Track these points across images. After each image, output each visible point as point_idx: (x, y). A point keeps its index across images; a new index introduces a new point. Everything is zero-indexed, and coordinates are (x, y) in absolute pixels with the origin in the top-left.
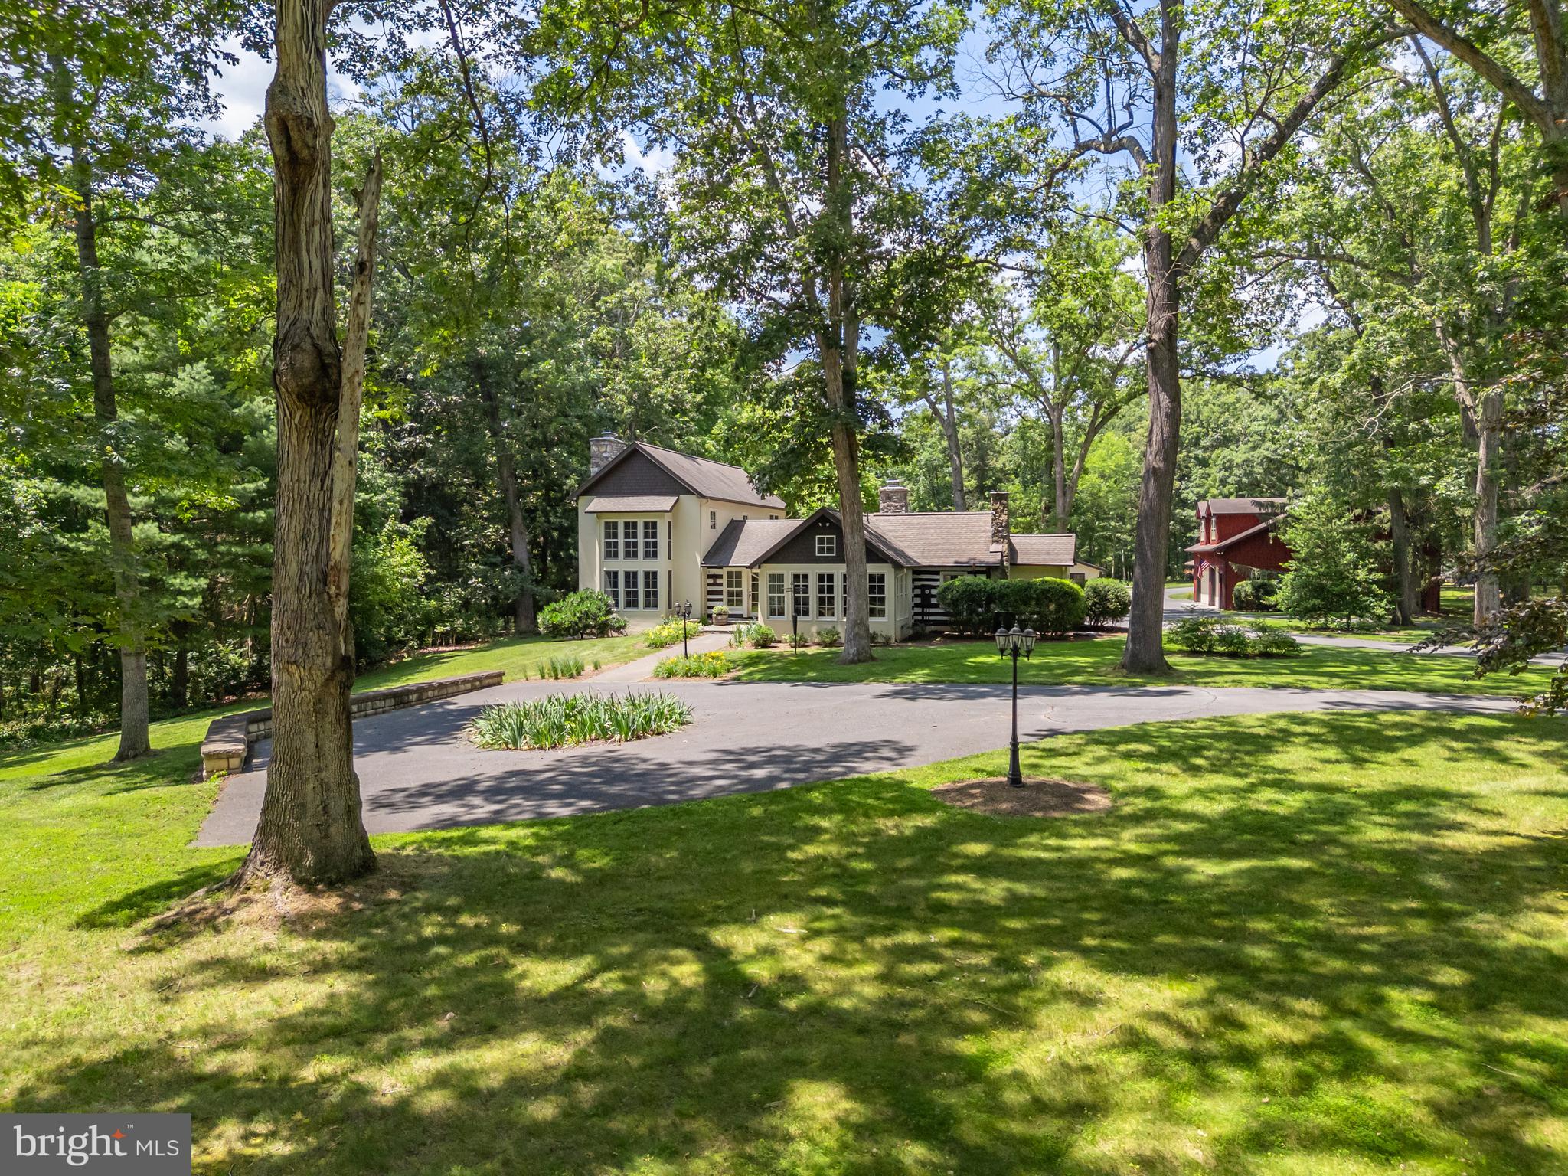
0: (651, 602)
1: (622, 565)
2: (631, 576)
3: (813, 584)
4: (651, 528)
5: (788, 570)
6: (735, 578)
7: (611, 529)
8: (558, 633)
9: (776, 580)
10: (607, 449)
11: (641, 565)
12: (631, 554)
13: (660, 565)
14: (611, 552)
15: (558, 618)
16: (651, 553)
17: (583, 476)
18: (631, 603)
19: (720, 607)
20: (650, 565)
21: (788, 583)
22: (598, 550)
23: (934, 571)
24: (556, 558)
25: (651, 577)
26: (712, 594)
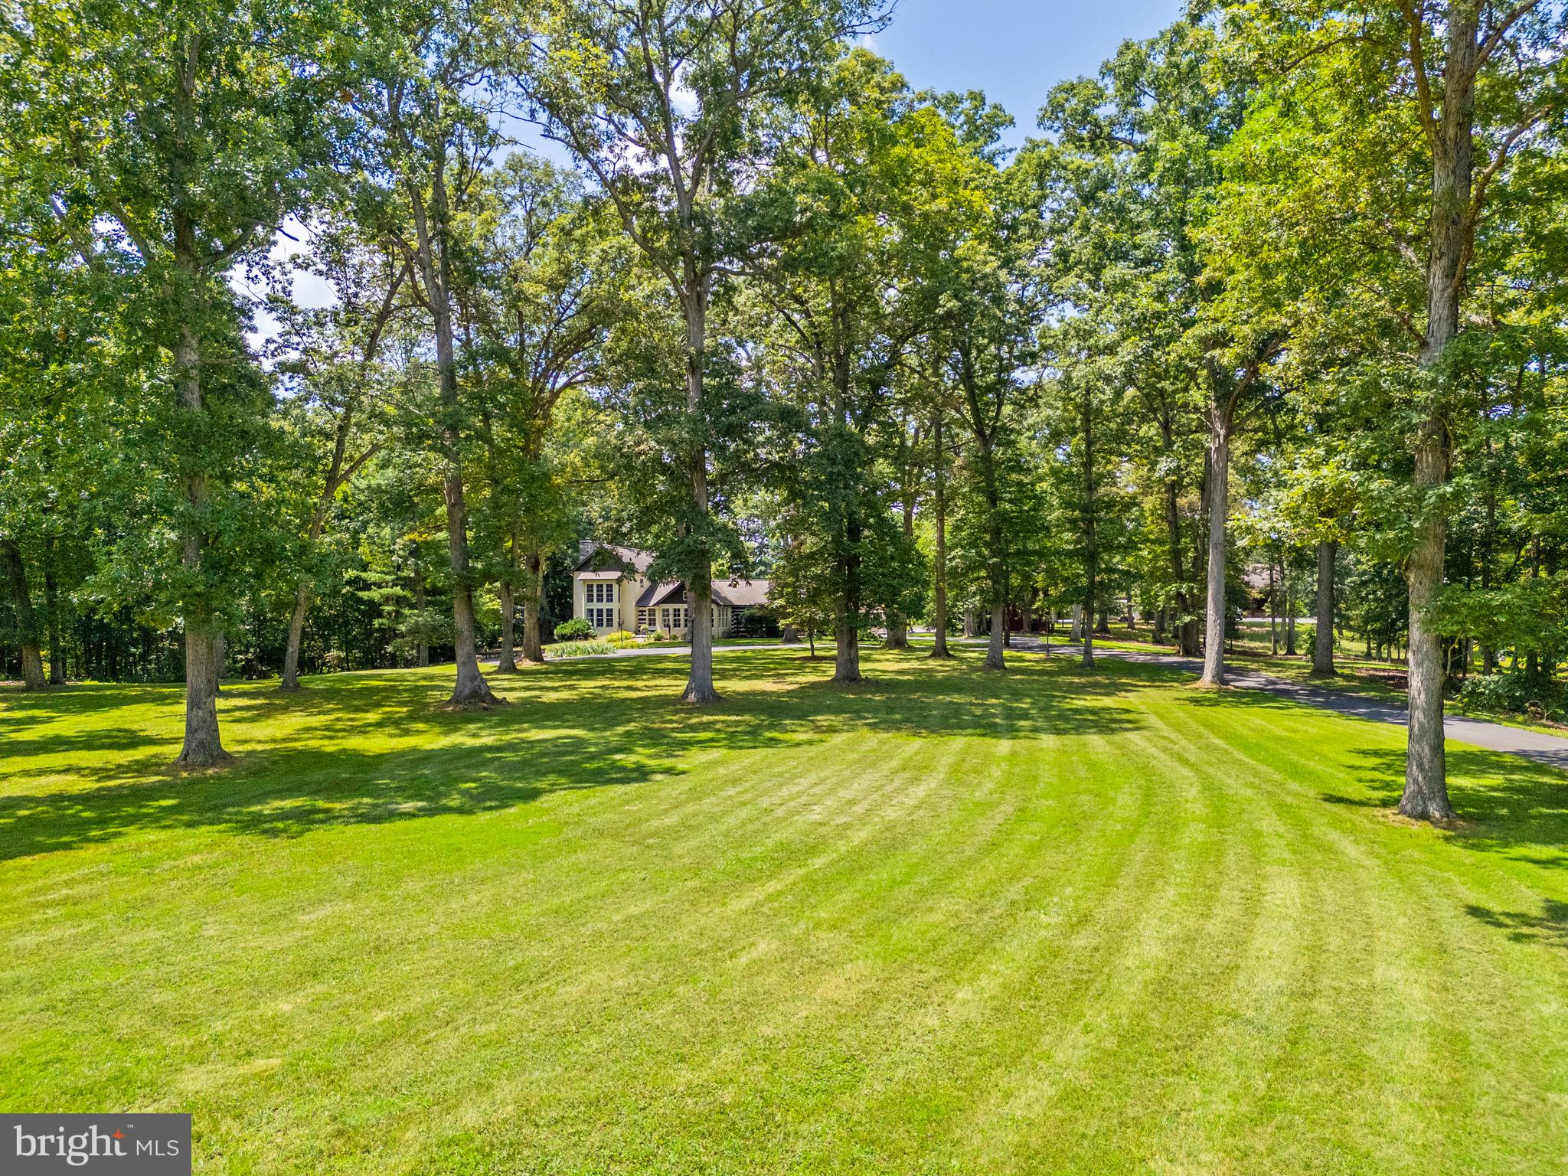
0: (610, 623)
1: (595, 606)
2: (600, 611)
3: (682, 613)
4: (610, 588)
5: (671, 607)
6: (652, 612)
7: (590, 588)
8: (564, 638)
9: (666, 611)
10: (588, 547)
11: (605, 606)
12: (600, 600)
13: (614, 605)
14: (590, 599)
15: (565, 632)
16: (610, 599)
17: (575, 561)
18: (600, 624)
19: (646, 626)
20: (609, 606)
21: (671, 612)
22: (584, 598)
23: (743, 607)
24: (560, 603)
25: (610, 611)
26: (641, 620)
